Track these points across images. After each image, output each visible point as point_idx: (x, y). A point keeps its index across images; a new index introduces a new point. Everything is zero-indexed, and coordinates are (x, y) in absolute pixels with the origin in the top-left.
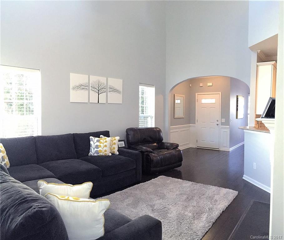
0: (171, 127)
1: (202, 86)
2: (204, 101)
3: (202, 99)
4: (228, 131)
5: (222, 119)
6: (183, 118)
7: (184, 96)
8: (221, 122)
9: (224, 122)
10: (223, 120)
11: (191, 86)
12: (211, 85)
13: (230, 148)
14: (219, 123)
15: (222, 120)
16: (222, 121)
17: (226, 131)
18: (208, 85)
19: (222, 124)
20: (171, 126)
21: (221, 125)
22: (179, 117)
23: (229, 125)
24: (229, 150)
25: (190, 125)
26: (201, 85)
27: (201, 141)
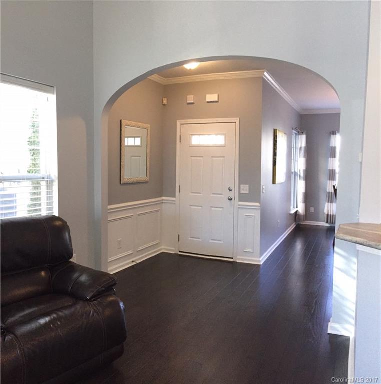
0: (110, 207)
1: (192, 102)
2: (196, 140)
3: (192, 135)
4: (257, 215)
5: (241, 185)
6: (146, 182)
7: (149, 126)
8: (240, 193)
9: (247, 192)
10: (245, 189)
11: (165, 102)
12: (216, 100)
13: (260, 257)
14: (235, 194)
15: (242, 188)
16: (242, 192)
17: (252, 215)
18: (207, 100)
19: (242, 198)
20: (109, 205)
21: (240, 201)
22: (134, 180)
23: (259, 202)
24: (260, 261)
25: (164, 198)
26: (190, 99)
27: (190, 239)
